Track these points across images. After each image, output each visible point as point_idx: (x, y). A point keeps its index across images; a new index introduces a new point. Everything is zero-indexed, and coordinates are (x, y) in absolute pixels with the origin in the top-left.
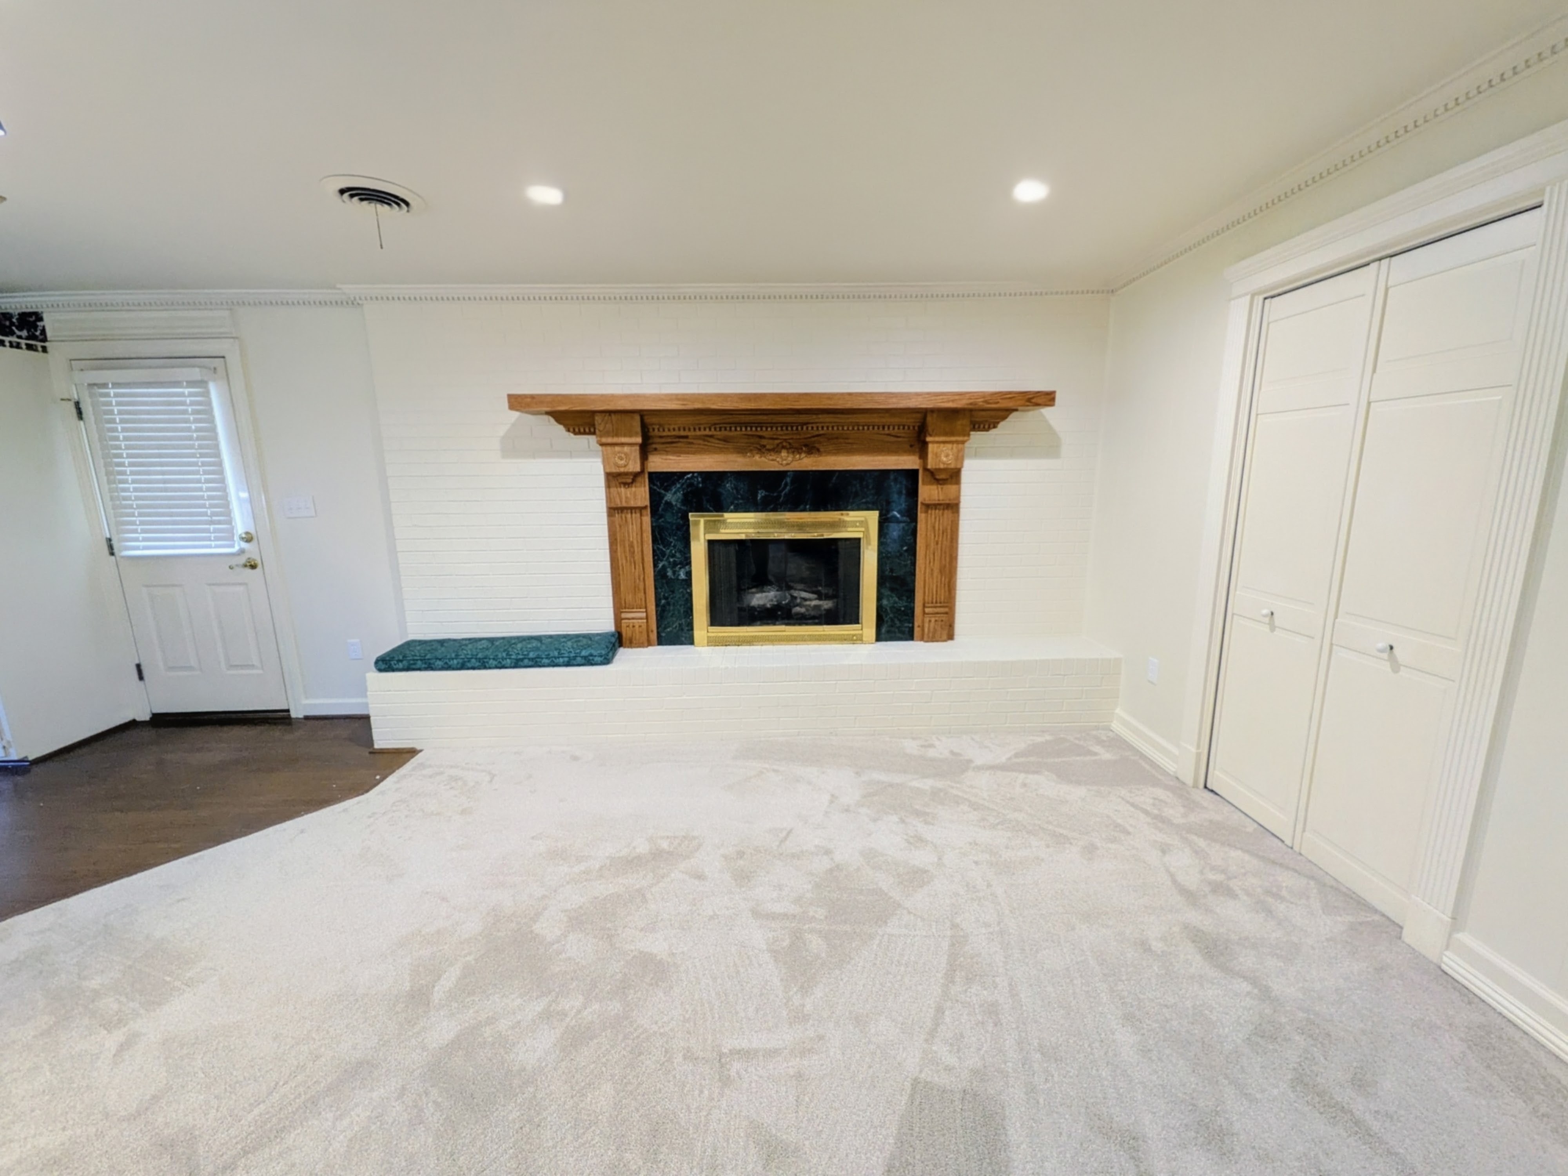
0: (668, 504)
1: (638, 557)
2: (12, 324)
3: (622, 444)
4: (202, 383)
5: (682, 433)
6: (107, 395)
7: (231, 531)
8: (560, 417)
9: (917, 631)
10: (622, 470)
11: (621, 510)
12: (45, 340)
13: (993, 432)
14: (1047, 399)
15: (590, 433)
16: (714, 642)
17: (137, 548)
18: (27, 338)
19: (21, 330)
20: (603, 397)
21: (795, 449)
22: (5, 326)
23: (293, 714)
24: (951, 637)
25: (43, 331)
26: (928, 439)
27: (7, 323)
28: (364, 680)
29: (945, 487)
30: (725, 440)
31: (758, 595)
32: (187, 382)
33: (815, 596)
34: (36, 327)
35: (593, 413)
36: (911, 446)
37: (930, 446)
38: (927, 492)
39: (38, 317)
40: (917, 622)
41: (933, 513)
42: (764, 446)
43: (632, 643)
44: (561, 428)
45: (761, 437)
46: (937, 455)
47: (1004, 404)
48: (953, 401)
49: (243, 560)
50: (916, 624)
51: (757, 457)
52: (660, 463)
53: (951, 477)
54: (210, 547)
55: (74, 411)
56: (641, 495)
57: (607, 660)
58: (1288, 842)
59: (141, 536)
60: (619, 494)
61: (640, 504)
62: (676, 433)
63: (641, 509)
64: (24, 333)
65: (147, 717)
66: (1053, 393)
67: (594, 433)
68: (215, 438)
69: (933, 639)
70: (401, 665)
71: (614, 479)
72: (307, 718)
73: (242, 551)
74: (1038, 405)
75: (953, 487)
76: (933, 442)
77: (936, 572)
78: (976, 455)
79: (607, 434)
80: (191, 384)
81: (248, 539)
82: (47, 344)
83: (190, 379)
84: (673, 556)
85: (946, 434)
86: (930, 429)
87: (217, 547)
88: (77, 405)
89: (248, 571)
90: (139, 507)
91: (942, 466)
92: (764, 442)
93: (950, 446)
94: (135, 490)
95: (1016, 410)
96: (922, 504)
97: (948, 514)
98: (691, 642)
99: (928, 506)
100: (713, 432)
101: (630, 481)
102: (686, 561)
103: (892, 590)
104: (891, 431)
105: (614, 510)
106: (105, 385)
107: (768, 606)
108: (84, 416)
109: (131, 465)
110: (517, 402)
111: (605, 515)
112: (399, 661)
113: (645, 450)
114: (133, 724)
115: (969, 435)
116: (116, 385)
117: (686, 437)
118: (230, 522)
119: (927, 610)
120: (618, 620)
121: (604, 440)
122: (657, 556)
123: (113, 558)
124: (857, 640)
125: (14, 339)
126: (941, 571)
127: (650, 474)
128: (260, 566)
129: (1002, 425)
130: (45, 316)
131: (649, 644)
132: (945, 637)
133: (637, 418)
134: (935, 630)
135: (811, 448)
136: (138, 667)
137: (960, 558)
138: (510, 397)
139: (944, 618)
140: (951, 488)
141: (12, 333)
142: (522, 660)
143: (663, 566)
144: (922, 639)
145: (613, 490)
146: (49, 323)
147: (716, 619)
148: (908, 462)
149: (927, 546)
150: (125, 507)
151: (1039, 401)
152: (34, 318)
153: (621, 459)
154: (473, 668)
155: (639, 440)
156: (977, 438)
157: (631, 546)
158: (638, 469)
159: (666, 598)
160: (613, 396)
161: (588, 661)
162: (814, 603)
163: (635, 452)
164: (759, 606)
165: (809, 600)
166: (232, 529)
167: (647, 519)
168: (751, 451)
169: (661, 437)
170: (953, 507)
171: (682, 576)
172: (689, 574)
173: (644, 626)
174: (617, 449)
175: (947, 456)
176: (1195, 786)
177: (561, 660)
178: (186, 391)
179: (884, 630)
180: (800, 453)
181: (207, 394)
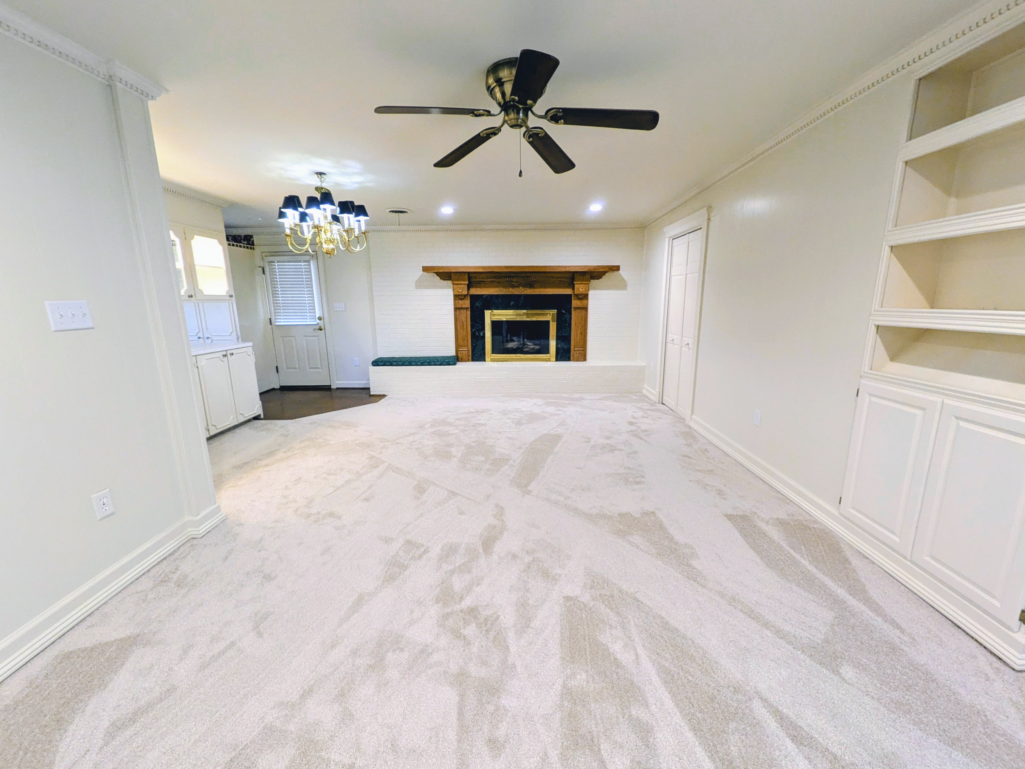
0: (477, 307)
1: (465, 327)
2: (241, 239)
3: (461, 284)
4: (309, 261)
5: (483, 280)
6: (275, 265)
7: (315, 316)
8: (438, 274)
9: (572, 357)
10: (460, 293)
11: (460, 309)
12: (253, 245)
13: (601, 280)
14: (617, 268)
15: (448, 280)
16: (493, 360)
17: (281, 322)
18: (247, 244)
19: (244, 241)
20: (456, 267)
21: (525, 286)
22: (238, 240)
23: (332, 387)
24: (585, 360)
25: (253, 242)
26: (575, 283)
27: (239, 239)
28: (368, 369)
29: (582, 301)
30: (499, 282)
31: (510, 344)
32: (303, 261)
33: (532, 344)
34: (250, 240)
35: (451, 273)
36: (569, 285)
37: (576, 286)
38: (575, 303)
39: (251, 237)
40: (572, 354)
41: (578, 311)
42: (513, 285)
43: (462, 360)
44: (438, 278)
45: (512, 281)
46: (578, 289)
47: (601, 270)
48: (582, 269)
49: (318, 327)
50: (571, 355)
51: (511, 289)
52: (474, 291)
53: (584, 297)
54: (307, 322)
55: (262, 271)
56: (467, 303)
57: (455, 364)
58: (675, 411)
59: (282, 317)
60: (459, 303)
61: (466, 306)
62: (480, 280)
63: (467, 308)
64: (246, 242)
65: (279, 387)
66: (619, 266)
67: (451, 280)
68: (311, 281)
69: (578, 360)
70: (381, 364)
71: (457, 297)
72: (338, 388)
73: (318, 324)
74: (613, 270)
75: (586, 301)
76: (577, 284)
77: (579, 335)
78: (594, 289)
79: (456, 280)
80: (305, 261)
81: (320, 319)
82: (254, 247)
83: (304, 260)
84: (479, 327)
85: (582, 281)
86: (575, 280)
87: (310, 321)
88: (263, 269)
89: (319, 331)
90: (283, 306)
91: (580, 293)
92: (513, 283)
93: (583, 285)
94: (282, 300)
95: (608, 272)
96: (574, 308)
97: (583, 311)
98: (485, 360)
99: (576, 308)
100: (494, 280)
101: (463, 297)
102: (483, 329)
103: (562, 341)
104: (563, 280)
105: (456, 309)
106: (274, 262)
107: (514, 347)
108: (265, 272)
109: (281, 291)
110: (426, 269)
111: (453, 311)
112: (381, 362)
113: (469, 287)
114: (273, 389)
115: (590, 281)
116: (278, 262)
117: (484, 281)
118: (315, 313)
119: (576, 349)
120: (457, 351)
121: (454, 282)
122: (472, 326)
123: (271, 326)
124: (549, 360)
125: (242, 245)
126: (581, 334)
127: (470, 295)
128: (324, 329)
129: (603, 277)
130: (254, 237)
131: (469, 361)
132: (583, 360)
133: (467, 274)
134: (578, 357)
135: (531, 286)
136: (277, 367)
137: (588, 329)
138: (423, 267)
139: (582, 352)
140: (584, 302)
141: (241, 242)
142: (424, 362)
143: (475, 331)
144: (574, 361)
145: (457, 301)
146: (255, 239)
147: (494, 352)
148: (568, 291)
149: (576, 324)
150: (278, 306)
151: (614, 269)
152: (249, 237)
153: (460, 289)
154: (406, 365)
155: (467, 282)
156: (594, 282)
157: (463, 322)
158: (466, 293)
159: (475, 343)
160: (459, 267)
161: (448, 364)
162: (532, 347)
163: (466, 287)
164: (511, 348)
165: (530, 345)
166: (316, 315)
167: (469, 313)
168: (508, 287)
169: (475, 281)
170: (586, 309)
171: (482, 334)
172: (484, 334)
173: (467, 353)
174: (459, 286)
175: (582, 289)
176: (659, 403)
177: (438, 363)
178: (303, 264)
179: (559, 356)
180: (527, 288)
181: (310, 265)
